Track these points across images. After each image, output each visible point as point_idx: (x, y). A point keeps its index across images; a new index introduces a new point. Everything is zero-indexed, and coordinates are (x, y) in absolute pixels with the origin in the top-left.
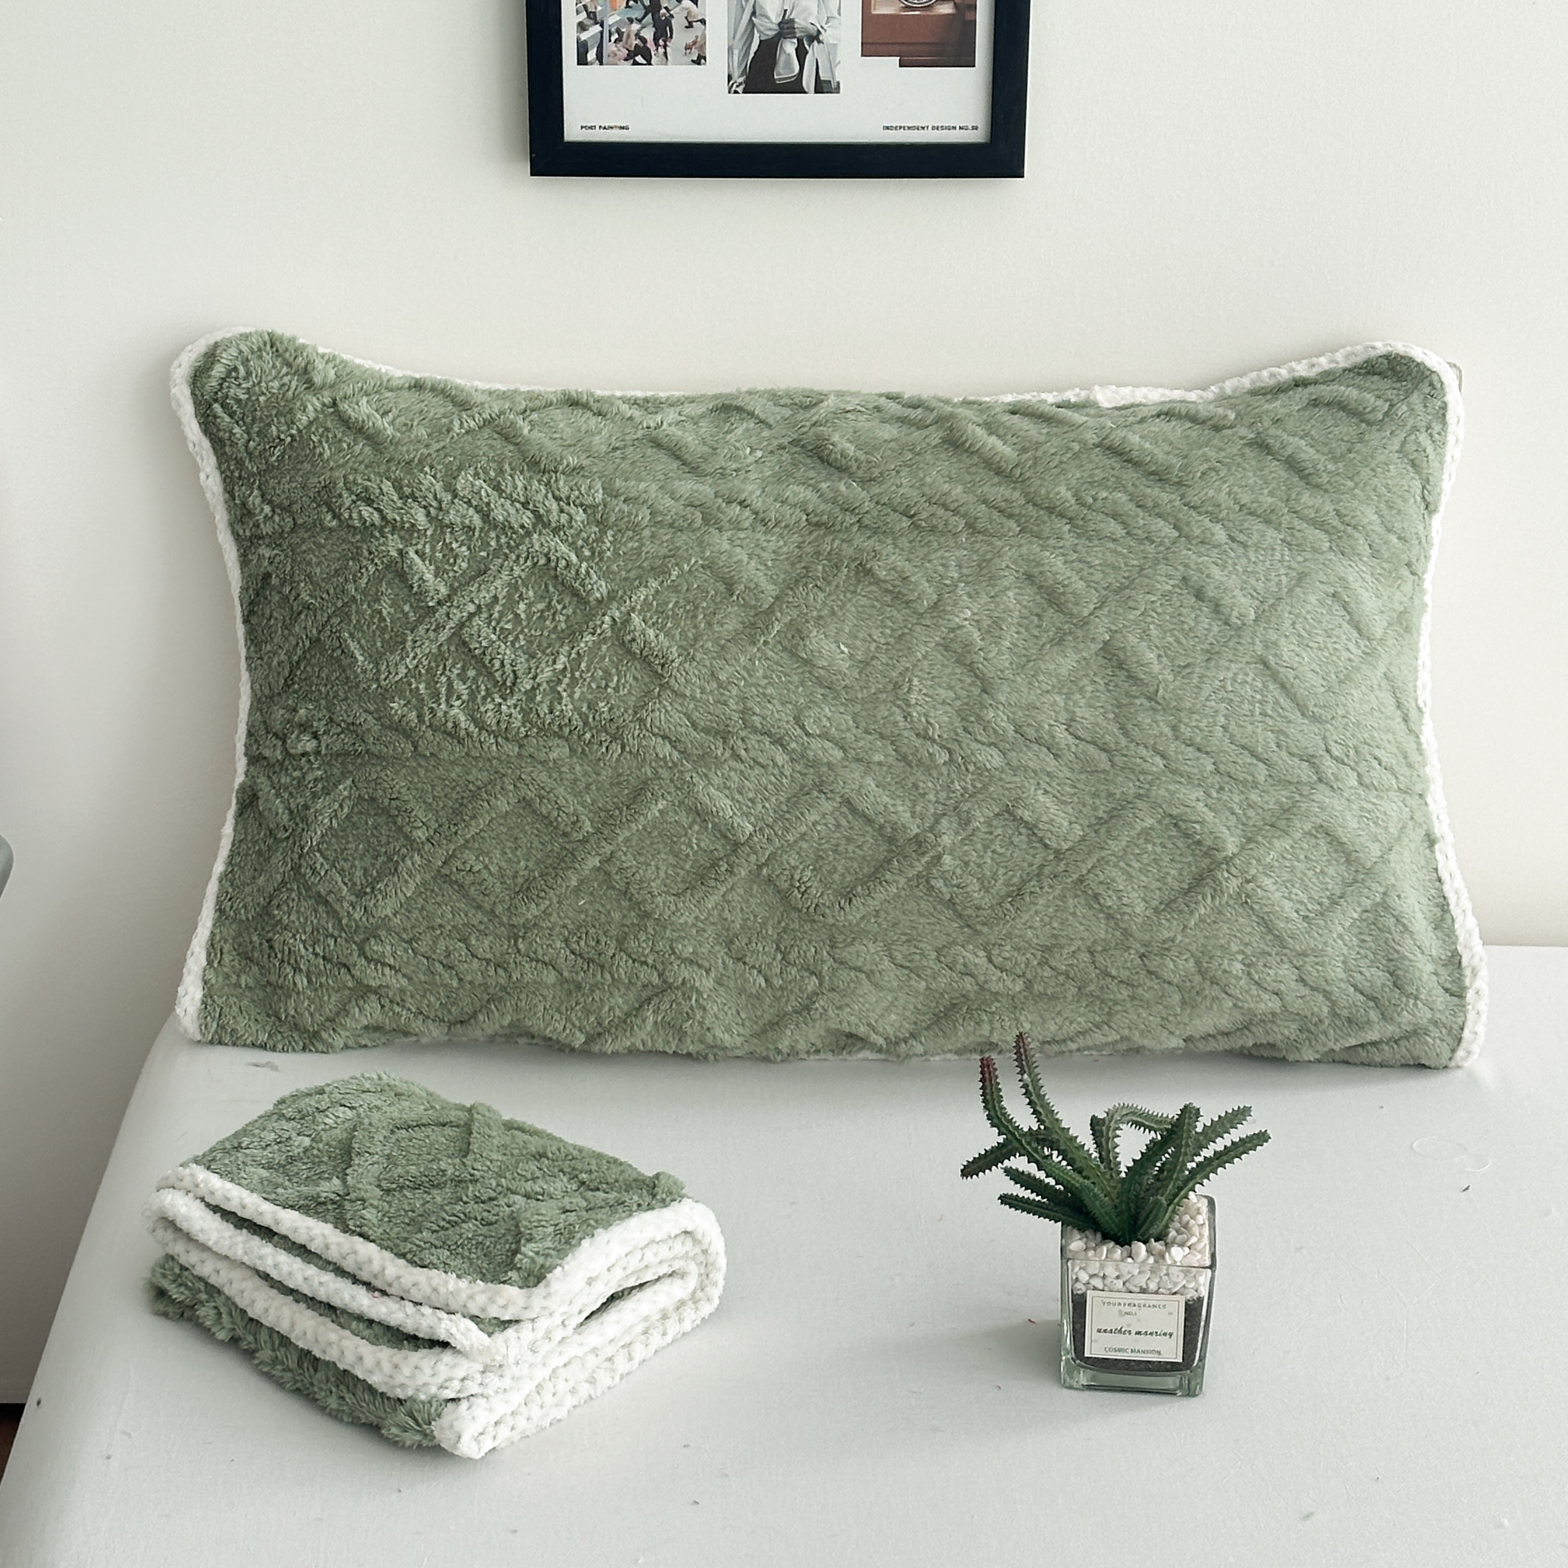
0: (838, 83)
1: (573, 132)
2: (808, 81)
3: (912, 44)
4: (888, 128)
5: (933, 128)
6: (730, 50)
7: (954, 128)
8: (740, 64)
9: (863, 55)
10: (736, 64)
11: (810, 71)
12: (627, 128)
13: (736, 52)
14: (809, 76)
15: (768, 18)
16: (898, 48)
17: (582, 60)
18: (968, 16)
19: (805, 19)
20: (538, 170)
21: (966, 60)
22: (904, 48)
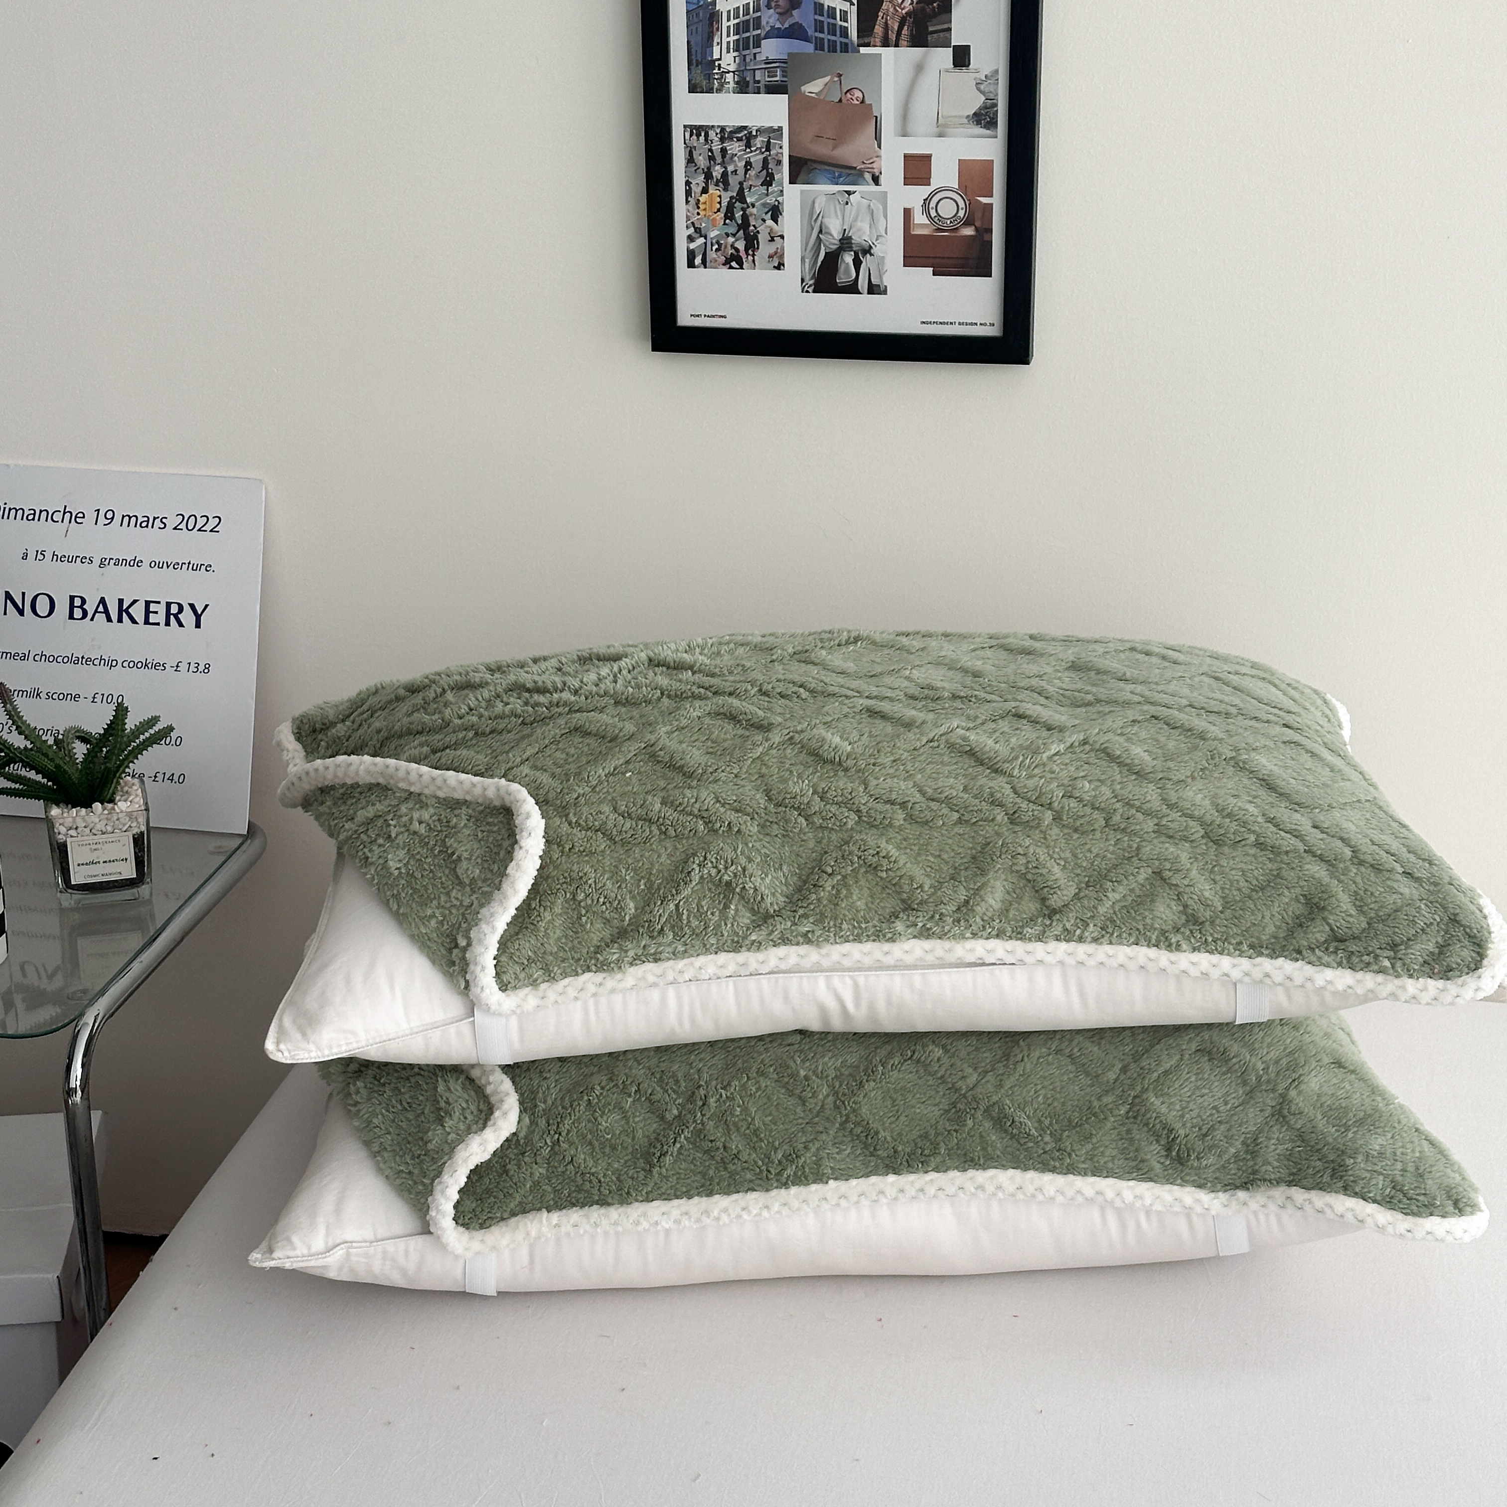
0: (886, 287)
1: (684, 319)
2: (863, 284)
3: (943, 258)
4: (924, 323)
5: (960, 324)
6: (803, 260)
7: (976, 324)
8: (810, 270)
9: (904, 266)
10: (807, 270)
11: (864, 277)
12: (725, 317)
13: (807, 261)
14: (864, 280)
15: (831, 235)
16: (931, 260)
17: (691, 264)
18: (986, 238)
19: (860, 237)
20: (657, 347)
21: (984, 271)
22: (937, 260)
